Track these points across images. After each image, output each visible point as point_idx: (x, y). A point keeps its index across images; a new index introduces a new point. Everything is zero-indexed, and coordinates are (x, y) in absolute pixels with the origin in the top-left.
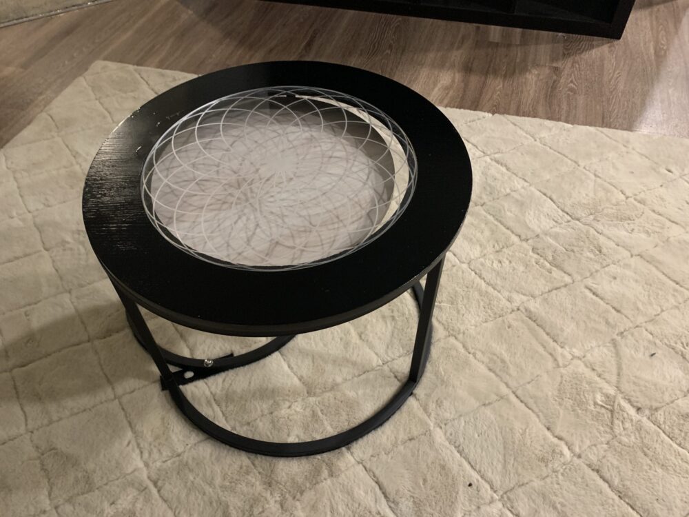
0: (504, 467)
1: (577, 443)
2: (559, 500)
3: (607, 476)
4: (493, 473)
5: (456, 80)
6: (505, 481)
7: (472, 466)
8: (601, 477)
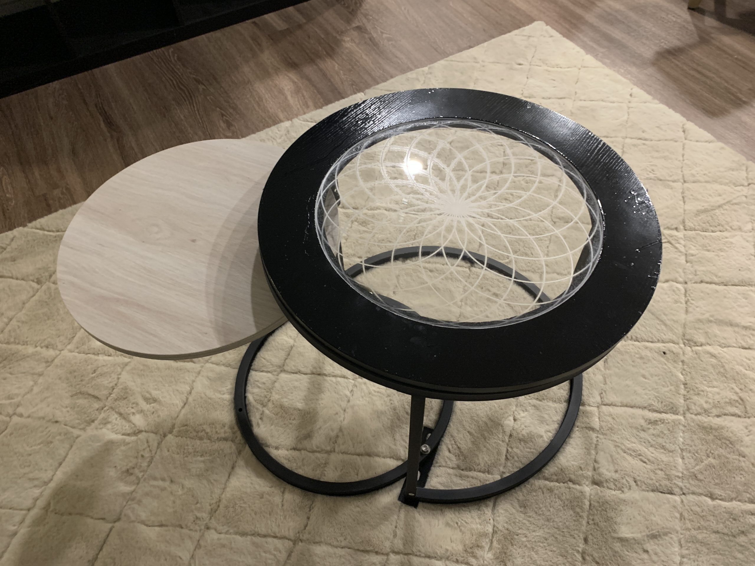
0: (666, 325)
1: (677, 275)
2: (707, 315)
3: (708, 280)
4: (665, 334)
5: (296, 80)
6: (675, 332)
7: (652, 342)
8: (707, 283)
